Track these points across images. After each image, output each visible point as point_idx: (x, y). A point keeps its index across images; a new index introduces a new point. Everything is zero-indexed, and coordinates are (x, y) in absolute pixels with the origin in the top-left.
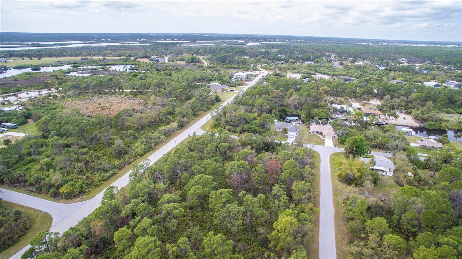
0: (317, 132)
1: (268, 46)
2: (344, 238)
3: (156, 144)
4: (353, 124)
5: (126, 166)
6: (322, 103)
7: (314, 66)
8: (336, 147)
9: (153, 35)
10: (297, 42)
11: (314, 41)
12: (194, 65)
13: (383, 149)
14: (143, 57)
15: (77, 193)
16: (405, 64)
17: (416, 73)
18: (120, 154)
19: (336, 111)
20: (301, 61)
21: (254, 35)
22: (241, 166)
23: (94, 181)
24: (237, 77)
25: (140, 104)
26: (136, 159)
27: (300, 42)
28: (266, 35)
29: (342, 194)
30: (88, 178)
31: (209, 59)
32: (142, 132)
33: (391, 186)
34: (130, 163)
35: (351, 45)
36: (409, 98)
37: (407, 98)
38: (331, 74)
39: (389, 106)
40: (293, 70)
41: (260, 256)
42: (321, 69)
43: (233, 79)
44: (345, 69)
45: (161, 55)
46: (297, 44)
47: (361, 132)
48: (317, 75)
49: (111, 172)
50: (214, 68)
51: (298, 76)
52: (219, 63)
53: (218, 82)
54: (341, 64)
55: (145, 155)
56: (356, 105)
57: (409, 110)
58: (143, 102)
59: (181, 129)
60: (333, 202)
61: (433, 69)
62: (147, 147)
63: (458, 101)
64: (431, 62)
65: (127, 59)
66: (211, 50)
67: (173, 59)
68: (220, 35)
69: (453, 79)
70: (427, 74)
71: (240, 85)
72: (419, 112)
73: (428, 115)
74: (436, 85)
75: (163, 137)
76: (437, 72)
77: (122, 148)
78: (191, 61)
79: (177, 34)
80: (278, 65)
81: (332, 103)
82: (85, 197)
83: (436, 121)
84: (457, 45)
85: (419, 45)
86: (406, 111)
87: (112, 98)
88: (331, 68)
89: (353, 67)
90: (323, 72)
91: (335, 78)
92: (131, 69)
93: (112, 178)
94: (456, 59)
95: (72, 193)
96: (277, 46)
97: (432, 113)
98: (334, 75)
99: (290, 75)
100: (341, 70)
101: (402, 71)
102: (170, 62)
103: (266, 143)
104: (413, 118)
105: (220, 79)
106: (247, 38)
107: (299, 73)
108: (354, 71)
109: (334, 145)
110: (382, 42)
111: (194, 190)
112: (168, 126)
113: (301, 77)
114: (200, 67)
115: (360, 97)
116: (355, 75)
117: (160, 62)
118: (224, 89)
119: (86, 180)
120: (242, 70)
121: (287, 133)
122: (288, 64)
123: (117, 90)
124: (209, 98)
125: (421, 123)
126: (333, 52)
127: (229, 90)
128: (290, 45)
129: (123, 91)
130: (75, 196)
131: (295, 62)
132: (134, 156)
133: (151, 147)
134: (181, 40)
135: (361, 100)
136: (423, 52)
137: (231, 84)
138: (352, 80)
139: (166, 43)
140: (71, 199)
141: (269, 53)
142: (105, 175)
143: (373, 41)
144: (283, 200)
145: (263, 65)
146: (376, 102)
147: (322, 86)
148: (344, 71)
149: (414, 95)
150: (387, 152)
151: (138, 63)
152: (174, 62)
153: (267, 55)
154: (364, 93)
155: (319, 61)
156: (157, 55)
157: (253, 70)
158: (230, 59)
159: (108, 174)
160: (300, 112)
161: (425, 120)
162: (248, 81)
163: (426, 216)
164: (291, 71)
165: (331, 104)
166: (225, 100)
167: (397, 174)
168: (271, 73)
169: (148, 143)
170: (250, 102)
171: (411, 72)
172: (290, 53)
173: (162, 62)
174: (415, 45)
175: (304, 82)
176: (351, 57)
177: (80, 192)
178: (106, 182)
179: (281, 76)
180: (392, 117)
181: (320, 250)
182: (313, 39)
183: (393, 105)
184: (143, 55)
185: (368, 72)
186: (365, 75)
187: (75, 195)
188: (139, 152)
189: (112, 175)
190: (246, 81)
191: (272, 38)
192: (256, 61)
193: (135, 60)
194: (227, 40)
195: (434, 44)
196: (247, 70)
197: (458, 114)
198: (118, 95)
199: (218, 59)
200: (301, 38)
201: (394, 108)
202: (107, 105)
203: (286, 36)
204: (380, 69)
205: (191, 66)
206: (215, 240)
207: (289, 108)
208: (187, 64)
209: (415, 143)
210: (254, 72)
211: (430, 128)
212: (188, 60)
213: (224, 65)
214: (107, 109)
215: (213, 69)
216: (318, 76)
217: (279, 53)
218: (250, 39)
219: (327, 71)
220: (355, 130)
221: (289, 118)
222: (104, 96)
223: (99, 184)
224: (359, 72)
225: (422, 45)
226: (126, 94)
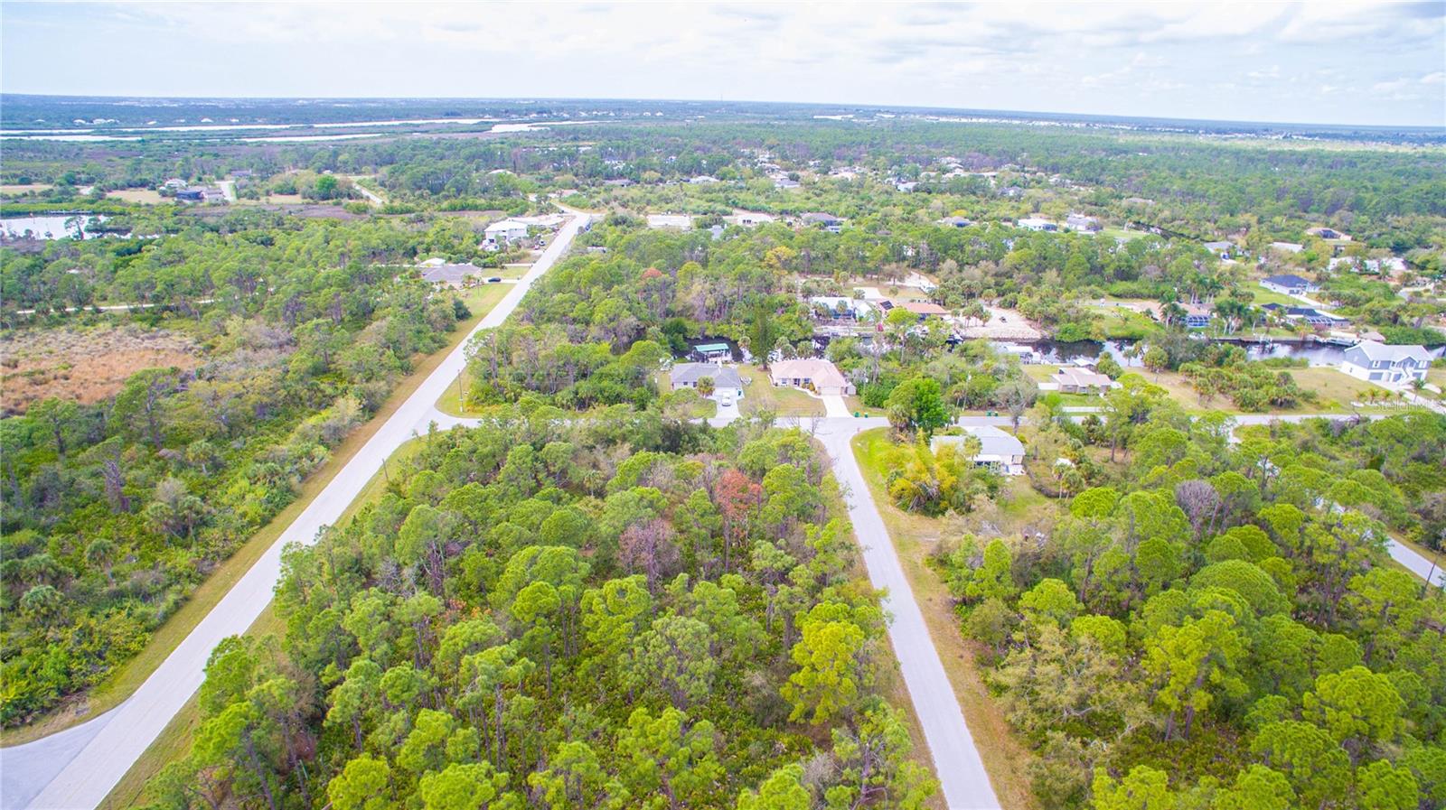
0: (796, 381)
1: (560, 134)
2: (961, 657)
3: (305, 476)
4: (886, 348)
5: (218, 569)
6: (782, 296)
7: (720, 190)
8: (856, 416)
9: (137, 104)
10: (641, 117)
11: (693, 115)
12: (338, 204)
13: (980, 408)
14: (130, 186)
15: (53, 695)
16: (958, 171)
17: (994, 197)
18: (185, 528)
19: (825, 316)
20: (677, 176)
21: (503, 102)
22: (645, 503)
23: (113, 638)
24: (497, 236)
25: (187, 350)
26: (247, 539)
27: (653, 118)
28: (542, 101)
29: (916, 544)
30: (86, 633)
31: (383, 184)
32: (235, 444)
33: (1027, 500)
34: (230, 556)
35: (803, 123)
36: (1001, 265)
37: (997, 264)
38: (776, 209)
39: (960, 291)
40: (663, 204)
41: (765, 752)
42: (742, 196)
43: (486, 242)
44: (810, 194)
45: (204, 177)
46: (649, 126)
47: (912, 366)
48: (737, 214)
49: (171, 597)
50: (409, 211)
51: (684, 223)
52: (422, 196)
53: (441, 257)
54: (794, 178)
55: (275, 520)
56: (874, 294)
57: (1009, 297)
58: (196, 343)
59: (372, 418)
60: (903, 566)
61: (1026, 185)
62: (275, 491)
63: (1108, 265)
64: (1018, 167)
65: (62, 193)
66: (379, 155)
67: (254, 189)
68: (391, 103)
69: (1077, 209)
70: (1018, 198)
71: (514, 260)
72: (1036, 299)
73: (1056, 305)
74: (1048, 228)
75: (320, 451)
76: (1041, 191)
77: (190, 508)
78: (323, 191)
79: (232, 100)
80: (615, 193)
81: (808, 293)
82: (91, 702)
83: (1077, 320)
84: (1057, 120)
85: (974, 120)
86: (1002, 299)
87: (61, 337)
88: (768, 191)
89: (829, 186)
90: (751, 205)
91: (789, 219)
92: (96, 231)
93: (179, 615)
94: (1069, 158)
95: (31, 699)
96: (590, 134)
97: (1064, 301)
98: (784, 212)
99: (657, 221)
100: (798, 195)
101: (958, 191)
102: (244, 200)
103: (669, 430)
104: (1024, 317)
105: (446, 248)
106: (484, 112)
107: (682, 211)
108: (836, 196)
109: (851, 412)
110: (879, 111)
111: (530, 599)
112: (324, 413)
113: (694, 225)
114: (361, 211)
115: (877, 270)
116: (842, 209)
117: (206, 202)
118: (469, 278)
119: (80, 642)
120: (503, 214)
121: (710, 392)
122: (643, 187)
123: (71, 309)
124: (432, 308)
125: (1045, 328)
126: (760, 145)
127: (486, 280)
128: (627, 127)
129: (99, 311)
130: (45, 710)
131: (661, 180)
132: (239, 530)
133: (289, 490)
134: (253, 122)
135: (882, 279)
136: (991, 139)
137: (486, 260)
138: (840, 224)
139: (203, 136)
140: (31, 724)
141: (573, 157)
142: (152, 610)
143: (857, 110)
144: (800, 581)
145: (565, 196)
146: (919, 282)
147: (772, 246)
148: (808, 199)
149: (1011, 257)
150: (990, 415)
151: (118, 208)
152: (258, 199)
153: (566, 161)
154: (886, 260)
155: (729, 172)
156: (187, 178)
157: (541, 213)
158: (457, 181)
159: (163, 607)
160: (725, 328)
161: (1051, 320)
162: (537, 247)
163: (1148, 554)
164: (657, 207)
165: (805, 297)
166: (483, 311)
167: (1032, 469)
168: (599, 216)
169: (276, 478)
170: (580, 309)
171: (979, 193)
172: (639, 154)
173: (214, 202)
174: (964, 120)
175: (714, 238)
176: (812, 157)
177: (63, 692)
178: (160, 633)
179: (631, 225)
180: (973, 319)
181: (913, 699)
182: (685, 109)
183: (969, 287)
184: (129, 178)
185: (875, 199)
186: (869, 206)
187: (47, 704)
188: (251, 514)
189: (178, 606)
190: (532, 247)
191: (562, 109)
192: (539, 184)
193: (99, 196)
194: (419, 119)
195: (1008, 118)
196: (522, 213)
197: (1114, 299)
198: (81, 328)
199: (415, 184)
200: (653, 106)
201: (971, 295)
202: (51, 365)
203: (606, 102)
204: (902, 187)
205: (326, 209)
206: (662, 731)
207: (688, 318)
208: (308, 204)
209: (1048, 382)
210: (543, 217)
211: (1067, 338)
212: (310, 191)
213: (438, 201)
214: (55, 378)
215: (408, 215)
216: (739, 218)
217: (604, 154)
218: (496, 114)
219: (762, 201)
220: (894, 364)
221: (701, 348)
222: (20, 333)
223: (134, 646)
224: (849, 202)
225: (981, 120)
226: (117, 321)
